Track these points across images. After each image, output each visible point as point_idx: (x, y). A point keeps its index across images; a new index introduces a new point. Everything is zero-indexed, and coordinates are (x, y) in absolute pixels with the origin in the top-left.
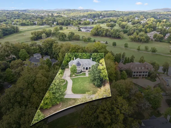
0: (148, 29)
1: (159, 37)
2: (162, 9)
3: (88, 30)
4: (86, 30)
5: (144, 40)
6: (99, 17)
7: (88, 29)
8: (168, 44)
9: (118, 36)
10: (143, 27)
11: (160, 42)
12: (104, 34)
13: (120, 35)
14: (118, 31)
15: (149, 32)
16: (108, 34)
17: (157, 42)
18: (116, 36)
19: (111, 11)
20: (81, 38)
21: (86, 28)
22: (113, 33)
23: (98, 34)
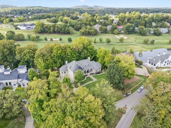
0: (91, 22)
1: (104, 29)
2: (82, 6)
3: (29, 28)
4: (27, 27)
5: (94, 33)
6: (27, 13)
7: (29, 26)
8: (112, 35)
9: (67, 31)
10: (87, 21)
11: (106, 33)
12: (52, 30)
13: (70, 30)
14: (66, 26)
15: (92, 25)
16: (56, 30)
17: (103, 34)
18: (66, 32)
19: (37, 7)
20: (26, 37)
21: (25, 25)
22: (62, 29)
23: (45, 31)
